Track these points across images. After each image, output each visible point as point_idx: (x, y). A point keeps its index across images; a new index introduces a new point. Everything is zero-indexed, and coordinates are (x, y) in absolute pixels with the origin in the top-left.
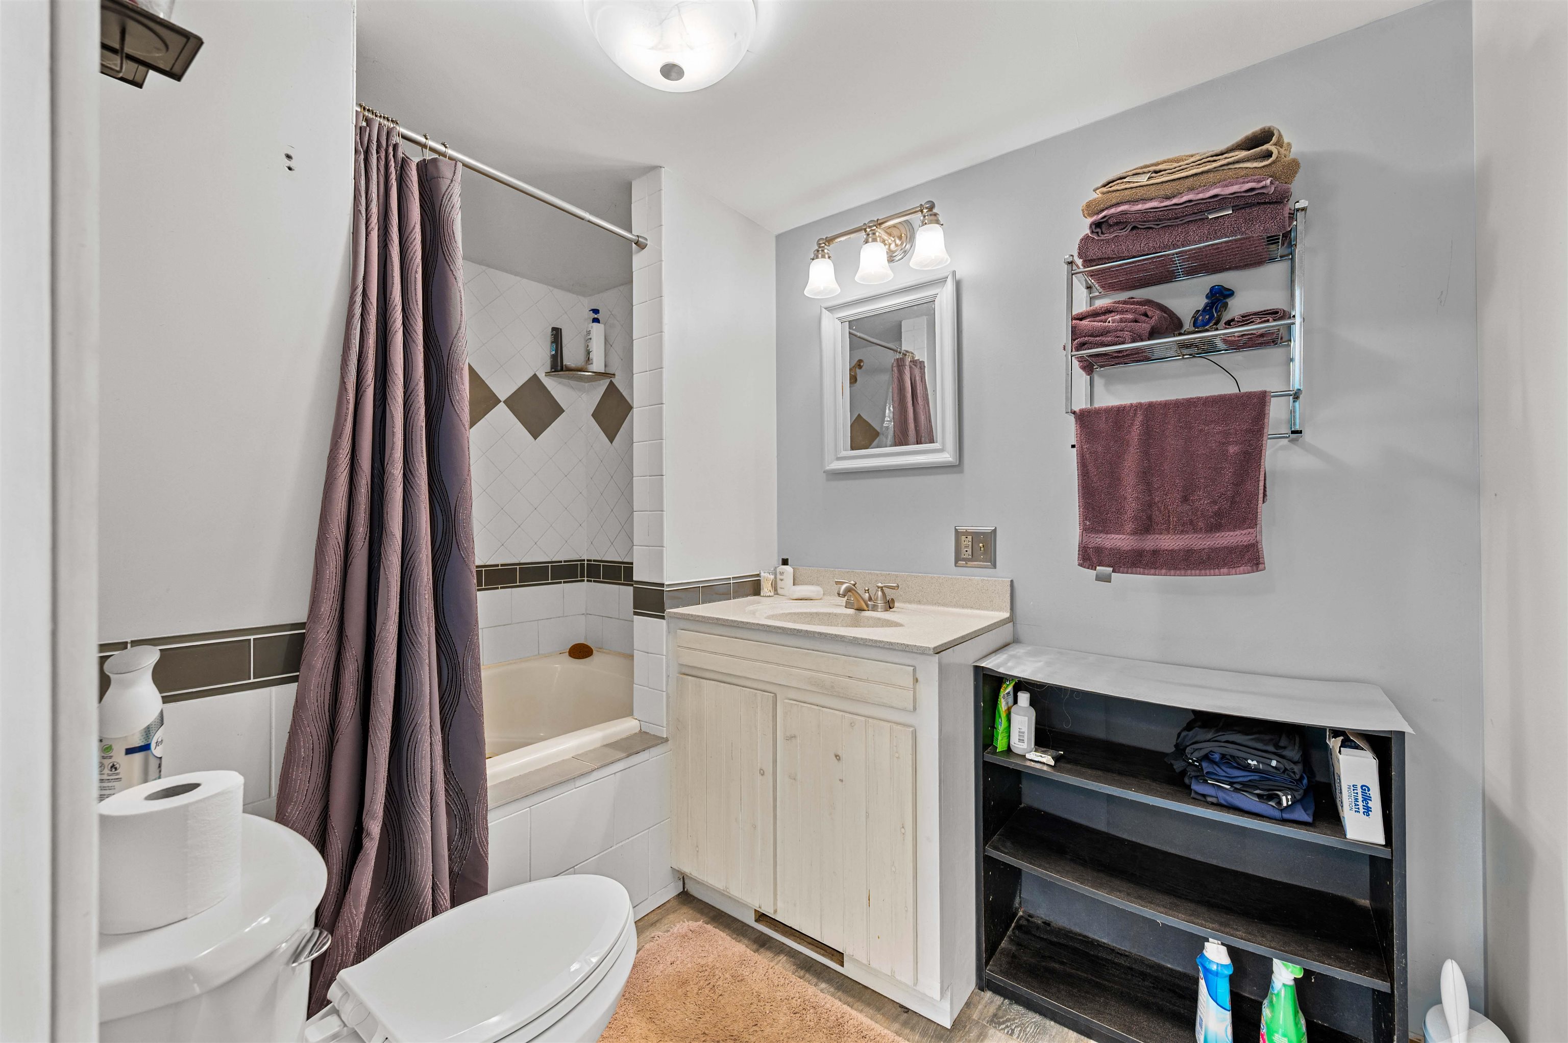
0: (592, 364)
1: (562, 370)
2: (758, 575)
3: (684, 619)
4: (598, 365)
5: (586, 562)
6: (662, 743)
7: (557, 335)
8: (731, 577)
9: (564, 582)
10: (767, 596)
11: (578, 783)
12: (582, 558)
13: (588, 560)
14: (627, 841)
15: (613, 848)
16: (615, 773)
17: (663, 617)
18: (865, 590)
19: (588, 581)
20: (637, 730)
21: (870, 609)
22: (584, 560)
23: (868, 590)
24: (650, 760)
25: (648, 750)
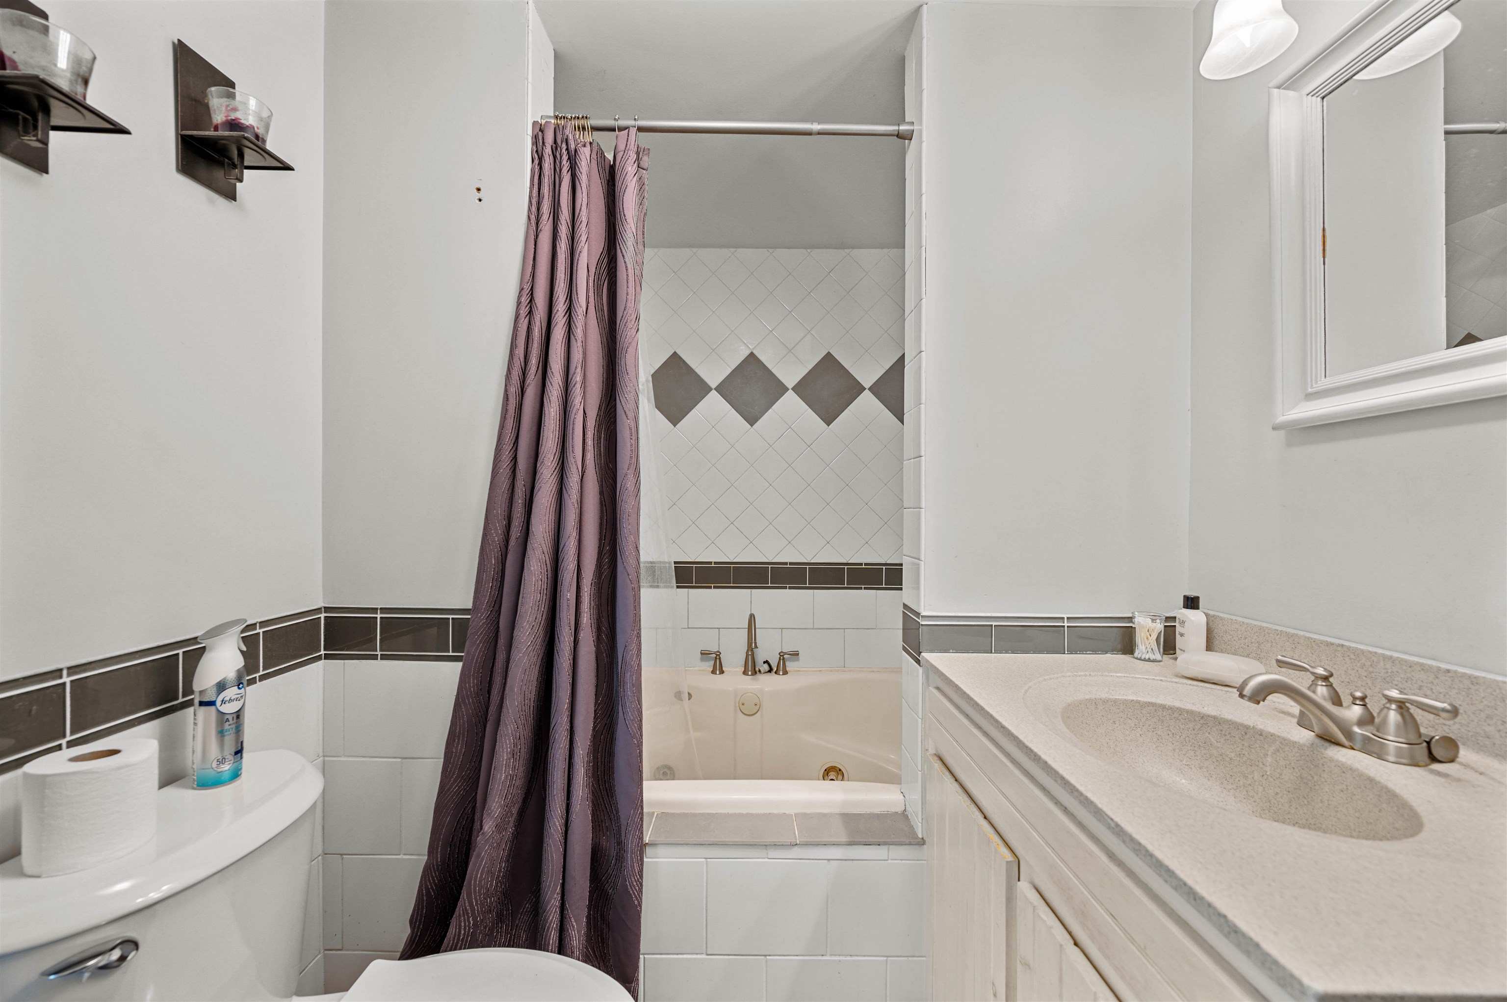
2: (1130, 619)
6: (910, 844)
8: (1065, 616)
10: (1145, 660)
11: (773, 853)
14: (849, 958)
15: (824, 958)
16: (829, 860)
17: (919, 663)
18: (1355, 698)
20: (900, 809)
21: (1358, 745)
23: (1363, 699)
24: (890, 861)
25: (886, 847)
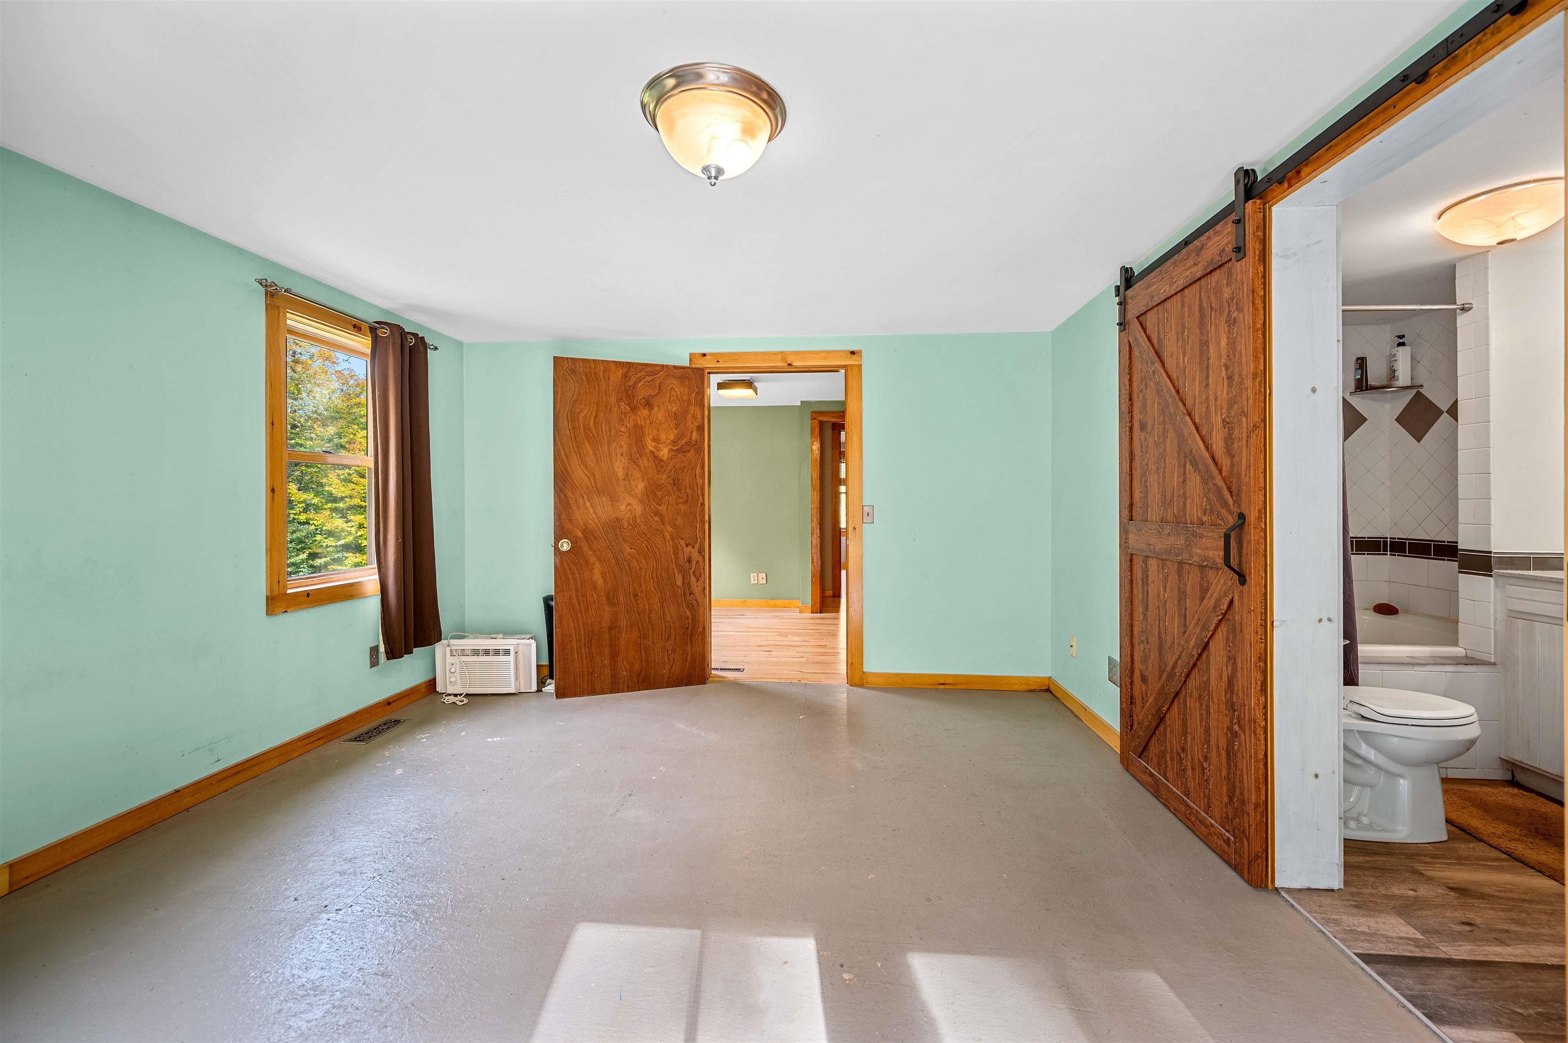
0: (1398, 380)
1: (1367, 389)
3: (1513, 577)
4: (1404, 378)
5: (1389, 540)
6: (1490, 665)
7: (1361, 363)
9: (1367, 554)
11: (1416, 668)
12: (1385, 536)
13: (1390, 538)
16: (1446, 672)
17: (1491, 576)
19: (1390, 555)
20: (1463, 654)
22: (1387, 538)
24: (1478, 673)
25: (1477, 666)
